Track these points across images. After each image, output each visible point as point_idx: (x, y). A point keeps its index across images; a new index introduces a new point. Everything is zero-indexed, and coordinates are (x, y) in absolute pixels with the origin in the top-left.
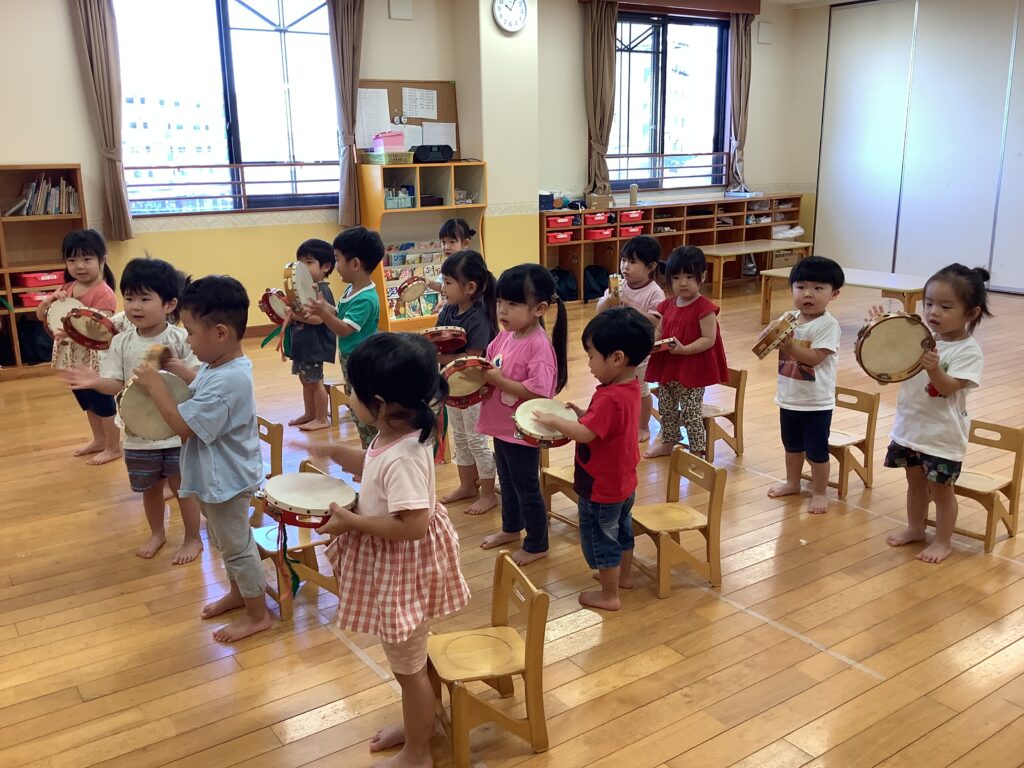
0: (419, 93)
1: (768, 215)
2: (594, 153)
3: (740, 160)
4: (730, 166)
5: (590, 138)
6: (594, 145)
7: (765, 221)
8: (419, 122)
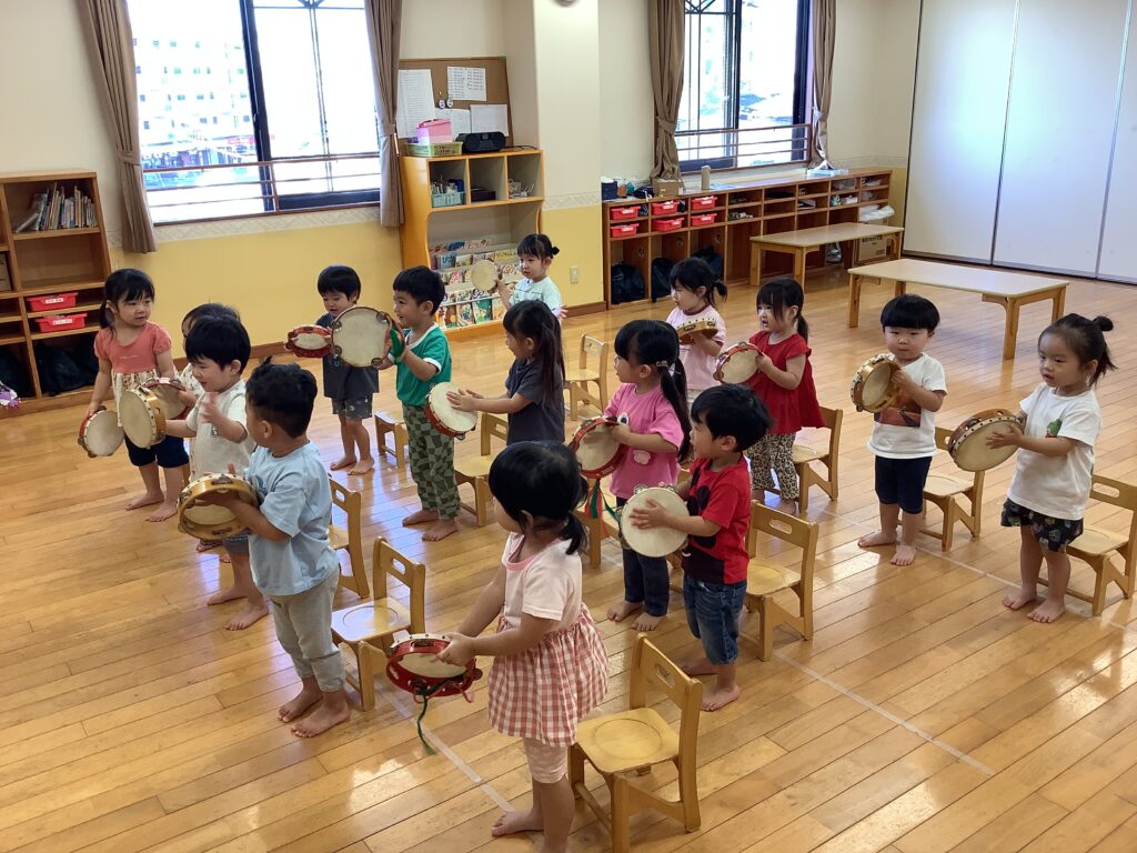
0: (466, 72)
1: (854, 195)
2: (661, 132)
3: (823, 133)
4: (811, 139)
5: (657, 114)
6: (661, 122)
7: (851, 201)
8: (466, 105)
